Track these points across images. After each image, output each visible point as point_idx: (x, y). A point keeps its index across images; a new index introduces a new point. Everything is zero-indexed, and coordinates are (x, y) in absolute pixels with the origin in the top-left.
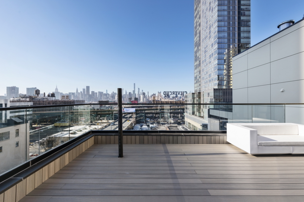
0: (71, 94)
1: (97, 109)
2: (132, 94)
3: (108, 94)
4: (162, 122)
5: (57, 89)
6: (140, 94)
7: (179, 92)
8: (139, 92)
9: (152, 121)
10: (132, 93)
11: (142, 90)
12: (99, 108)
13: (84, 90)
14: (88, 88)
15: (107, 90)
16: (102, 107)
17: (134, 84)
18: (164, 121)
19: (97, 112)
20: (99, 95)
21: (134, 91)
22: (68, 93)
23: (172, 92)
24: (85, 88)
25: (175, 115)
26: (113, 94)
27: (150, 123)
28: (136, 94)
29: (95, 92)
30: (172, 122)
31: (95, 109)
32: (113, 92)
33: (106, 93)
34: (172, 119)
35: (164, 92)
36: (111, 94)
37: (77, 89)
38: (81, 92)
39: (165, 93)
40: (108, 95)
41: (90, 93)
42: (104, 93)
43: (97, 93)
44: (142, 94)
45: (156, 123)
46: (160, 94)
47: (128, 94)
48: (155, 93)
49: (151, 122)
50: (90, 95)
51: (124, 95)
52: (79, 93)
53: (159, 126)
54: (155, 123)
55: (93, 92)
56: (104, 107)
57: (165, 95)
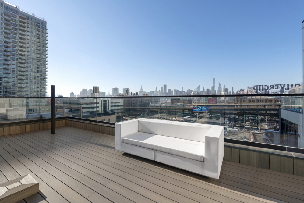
0: (152, 93)
1: (169, 107)
2: (211, 91)
3: (184, 91)
4: (248, 126)
5: (142, 89)
6: (221, 90)
7: (282, 85)
8: (219, 88)
9: (232, 124)
10: (211, 89)
11: (225, 86)
12: (171, 106)
13: (162, 88)
14: (165, 86)
15: (182, 88)
16: (174, 105)
17: (214, 79)
18: (251, 126)
19: (168, 109)
20: (175, 93)
21: (213, 87)
22: (149, 92)
23: (269, 86)
24: (163, 87)
25: (272, 118)
26: (189, 92)
27: (228, 126)
28: (215, 91)
29: (172, 90)
30: (267, 127)
31: (167, 107)
32: (189, 89)
33: (181, 91)
34: (267, 123)
35: (255, 86)
36: (187, 91)
37: (156, 88)
38: (159, 91)
39: (256, 88)
40: (183, 93)
41: (167, 91)
42: (179, 91)
43: (173, 91)
44: (224, 91)
45: (238, 127)
46: (250, 89)
47: (206, 90)
48: (243, 89)
49: (230, 125)
50: (167, 93)
51: (201, 92)
52: (158, 91)
53: (241, 131)
54: (236, 127)
55: (169, 90)
56: (176, 105)
57: (257, 90)
